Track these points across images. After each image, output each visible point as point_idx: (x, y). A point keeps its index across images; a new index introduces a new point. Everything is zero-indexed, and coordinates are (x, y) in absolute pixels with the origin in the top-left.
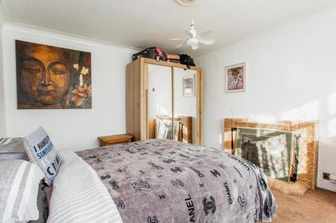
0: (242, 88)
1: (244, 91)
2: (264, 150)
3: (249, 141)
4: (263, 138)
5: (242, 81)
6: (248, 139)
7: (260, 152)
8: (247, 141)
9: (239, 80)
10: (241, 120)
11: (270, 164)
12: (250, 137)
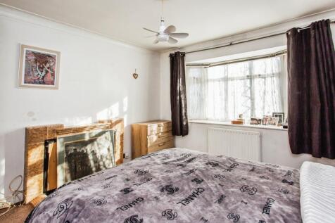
0: (52, 83)
1: (56, 88)
2: (94, 153)
3: (75, 150)
4: (92, 141)
5: (53, 75)
6: (74, 148)
7: (91, 157)
8: (72, 151)
9: (47, 72)
10: (62, 126)
11: (101, 163)
12: (75, 144)
